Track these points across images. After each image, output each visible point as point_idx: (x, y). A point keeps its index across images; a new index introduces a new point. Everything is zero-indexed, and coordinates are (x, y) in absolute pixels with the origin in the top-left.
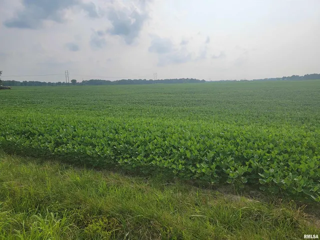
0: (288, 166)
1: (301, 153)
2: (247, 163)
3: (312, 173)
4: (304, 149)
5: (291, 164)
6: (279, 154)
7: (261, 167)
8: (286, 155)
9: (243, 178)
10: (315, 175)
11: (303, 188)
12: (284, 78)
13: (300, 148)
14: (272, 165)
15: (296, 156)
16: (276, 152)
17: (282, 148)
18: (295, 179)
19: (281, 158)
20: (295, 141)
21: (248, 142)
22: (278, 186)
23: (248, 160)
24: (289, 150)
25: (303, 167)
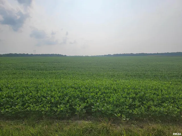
0: (105, 100)
1: (111, 93)
2: (86, 101)
3: (115, 102)
4: (112, 91)
5: (106, 99)
6: (101, 94)
7: (93, 102)
8: (105, 95)
9: (84, 110)
10: (116, 103)
11: (111, 111)
12: (105, 55)
13: (110, 90)
14: (98, 101)
15: (108, 95)
16: (100, 93)
17: (103, 91)
18: (108, 107)
19: (102, 96)
20: (108, 87)
21: (87, 89)
22: (101, 111)
23: (86, 99)
24: (105, 91)
25: (111, 100)
